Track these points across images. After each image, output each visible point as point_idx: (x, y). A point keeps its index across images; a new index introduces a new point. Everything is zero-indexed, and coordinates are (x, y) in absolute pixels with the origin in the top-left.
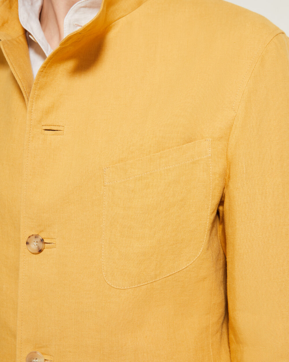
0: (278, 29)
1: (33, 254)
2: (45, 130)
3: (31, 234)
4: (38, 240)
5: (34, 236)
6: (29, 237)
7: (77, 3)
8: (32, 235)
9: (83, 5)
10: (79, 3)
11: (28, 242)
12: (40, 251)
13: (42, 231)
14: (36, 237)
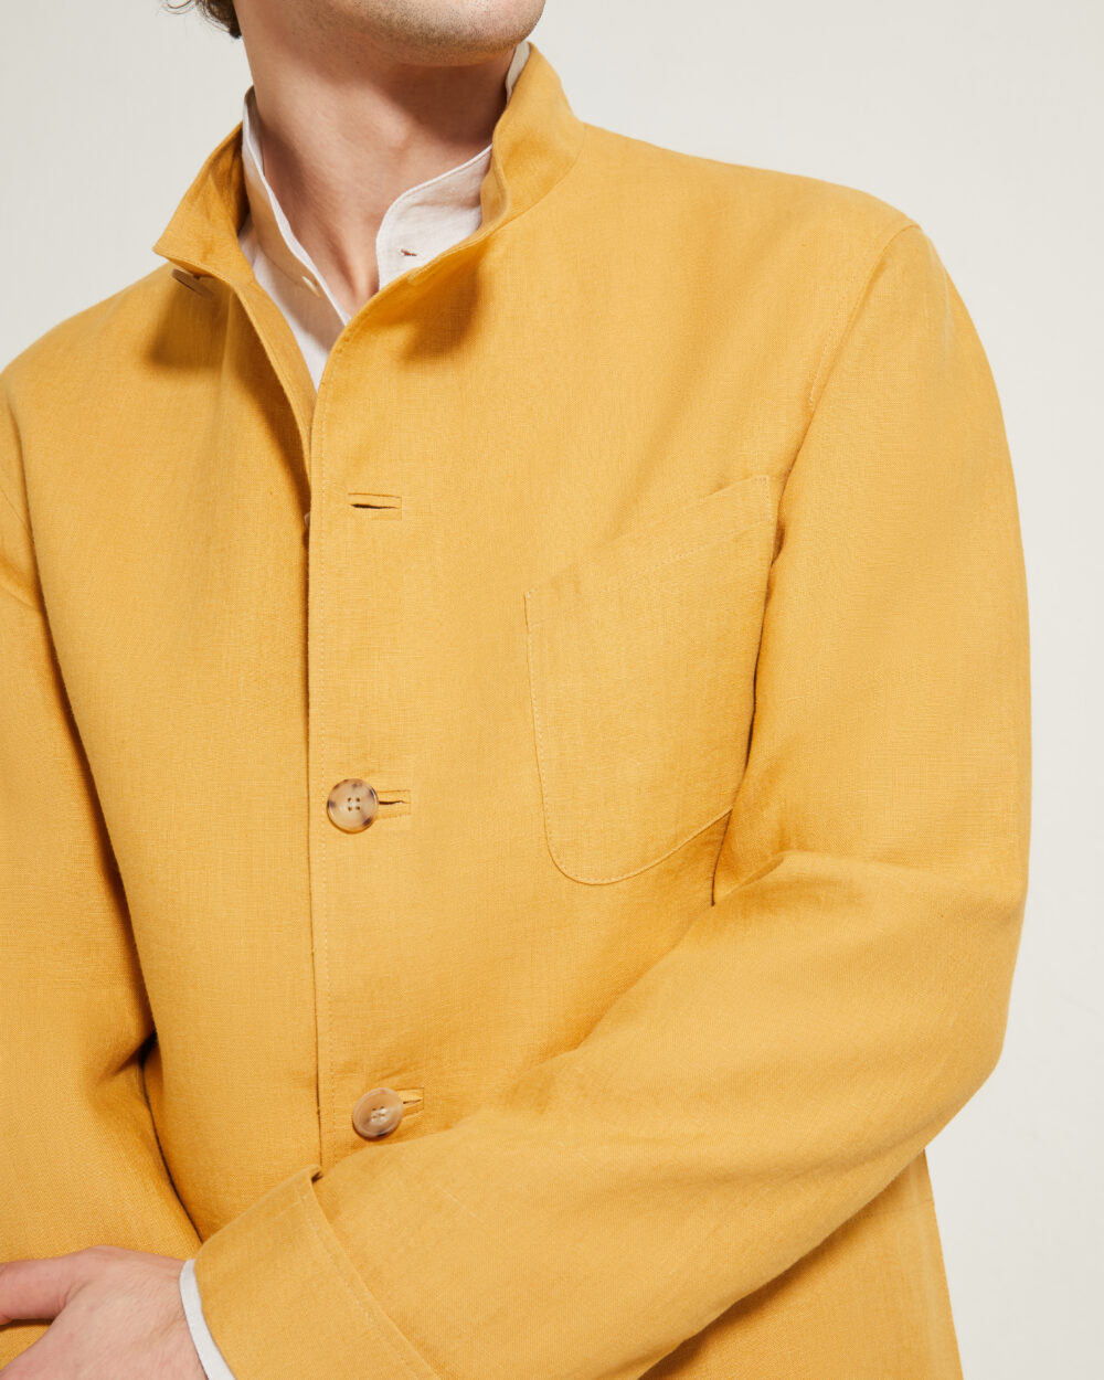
0: (902, 217)
1: (347, 832)
2: (357, 506)
3: (343, 779)
4: (362, 792)
5: (349, 785)
6: (337, 787)
7: (402, 197)
8: (346, 781)
9: (416, 200)
10: (409, 195)
11: (333, 799)
12: (368, 822)
13: (373, 771)
14: (355, 786)
